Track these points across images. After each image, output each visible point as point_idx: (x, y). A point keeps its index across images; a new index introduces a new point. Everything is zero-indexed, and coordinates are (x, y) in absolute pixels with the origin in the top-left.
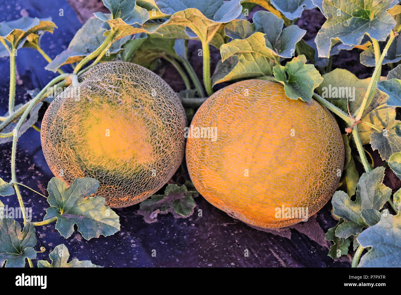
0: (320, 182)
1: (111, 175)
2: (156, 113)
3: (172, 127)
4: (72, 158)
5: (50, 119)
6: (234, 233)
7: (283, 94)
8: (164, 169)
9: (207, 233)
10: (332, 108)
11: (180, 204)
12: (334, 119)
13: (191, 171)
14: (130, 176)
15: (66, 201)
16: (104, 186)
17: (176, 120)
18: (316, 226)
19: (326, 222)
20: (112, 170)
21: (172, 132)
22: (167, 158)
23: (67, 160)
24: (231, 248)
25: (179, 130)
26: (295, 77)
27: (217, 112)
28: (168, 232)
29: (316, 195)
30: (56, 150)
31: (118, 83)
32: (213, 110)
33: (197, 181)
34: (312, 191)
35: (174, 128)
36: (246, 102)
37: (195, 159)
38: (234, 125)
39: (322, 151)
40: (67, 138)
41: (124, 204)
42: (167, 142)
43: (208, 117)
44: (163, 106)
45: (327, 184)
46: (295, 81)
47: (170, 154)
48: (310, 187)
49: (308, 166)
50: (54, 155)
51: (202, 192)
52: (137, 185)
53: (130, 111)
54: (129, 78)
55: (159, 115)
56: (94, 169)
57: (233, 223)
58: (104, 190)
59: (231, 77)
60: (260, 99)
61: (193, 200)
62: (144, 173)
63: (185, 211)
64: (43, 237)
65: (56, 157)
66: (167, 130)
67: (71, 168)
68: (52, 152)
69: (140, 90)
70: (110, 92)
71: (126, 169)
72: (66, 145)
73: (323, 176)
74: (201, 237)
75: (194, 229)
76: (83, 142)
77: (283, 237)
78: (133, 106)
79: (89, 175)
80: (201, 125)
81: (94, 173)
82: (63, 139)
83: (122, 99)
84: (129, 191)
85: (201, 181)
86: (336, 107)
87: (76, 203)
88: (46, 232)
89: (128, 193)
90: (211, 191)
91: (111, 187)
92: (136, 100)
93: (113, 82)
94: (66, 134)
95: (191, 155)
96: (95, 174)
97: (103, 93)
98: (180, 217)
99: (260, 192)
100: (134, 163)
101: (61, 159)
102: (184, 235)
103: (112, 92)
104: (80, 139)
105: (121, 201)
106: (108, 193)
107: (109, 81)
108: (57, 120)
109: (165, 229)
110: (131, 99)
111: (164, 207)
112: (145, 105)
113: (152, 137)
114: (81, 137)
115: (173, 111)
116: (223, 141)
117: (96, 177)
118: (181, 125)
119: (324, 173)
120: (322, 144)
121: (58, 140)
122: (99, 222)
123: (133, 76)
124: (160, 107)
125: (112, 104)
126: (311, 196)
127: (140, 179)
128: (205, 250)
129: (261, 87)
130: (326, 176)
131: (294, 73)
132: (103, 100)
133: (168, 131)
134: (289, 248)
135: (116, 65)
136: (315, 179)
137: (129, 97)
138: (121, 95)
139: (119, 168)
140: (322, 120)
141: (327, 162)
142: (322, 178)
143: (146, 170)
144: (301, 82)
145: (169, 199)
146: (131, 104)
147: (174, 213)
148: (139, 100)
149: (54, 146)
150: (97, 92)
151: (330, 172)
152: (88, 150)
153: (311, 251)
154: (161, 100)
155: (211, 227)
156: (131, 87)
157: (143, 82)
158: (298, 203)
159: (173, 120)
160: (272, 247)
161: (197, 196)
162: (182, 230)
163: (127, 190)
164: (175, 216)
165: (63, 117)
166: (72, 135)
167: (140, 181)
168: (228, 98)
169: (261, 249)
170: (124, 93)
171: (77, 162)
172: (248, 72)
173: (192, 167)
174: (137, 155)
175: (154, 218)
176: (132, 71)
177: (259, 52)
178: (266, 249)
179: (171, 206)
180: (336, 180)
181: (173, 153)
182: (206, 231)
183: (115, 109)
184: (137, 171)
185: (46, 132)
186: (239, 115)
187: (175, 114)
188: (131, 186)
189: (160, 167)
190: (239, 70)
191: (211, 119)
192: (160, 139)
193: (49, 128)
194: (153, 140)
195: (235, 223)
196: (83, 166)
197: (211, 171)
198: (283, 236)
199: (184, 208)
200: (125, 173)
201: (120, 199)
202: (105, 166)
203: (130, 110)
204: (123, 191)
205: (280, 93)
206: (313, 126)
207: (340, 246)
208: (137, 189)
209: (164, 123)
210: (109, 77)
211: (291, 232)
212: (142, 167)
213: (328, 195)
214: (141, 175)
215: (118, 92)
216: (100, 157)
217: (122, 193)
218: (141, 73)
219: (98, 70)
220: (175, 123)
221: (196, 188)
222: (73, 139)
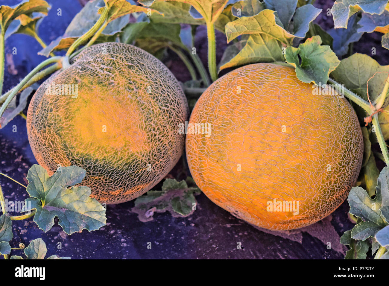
0: (334, 177)
1: (100, 165)
2: (151, 97)
3: (170, 114)
4: (57, 145)
5: (36, 103)
6: (238, 235)
7: (295, 77)
8: (160, 160)
9: (208, 234)
10: (350, 94)
11: (180, 203)
12: (352, 108)
13: (190, 164)
14: (122, 166)
15: (48, 192)
16: (93, 177)
17: (175, 106)
18: (331, 230)
19: (342, 225)
20: (101, 159)
21: (170, 119)
22: (164, 148)
23: (52, 147)
24: (234, 251)
25: (178, 117)
26: (309, 60)
27: (220, 96)
28: (164, 232)
29: (331, 191)
30: (40, 136)
31: (110, 63)
32: (215, 95)
33: (197, 174)
34: (325, 186)
35: (172, 115)
36: (253, 85)
37: (194, 150)
38: (238, 110)
39: (338, 142)
40: (52, 122)
41: (116, 199)
42: (164, 130)
43: (209, 102)
44: (160, 89)
45: (343, 180)
46: (309, 65)
47: (167, 143)
48: (323, 182)
49: (321, 157)
50: (39, 142)
51: (202, 187)
52: (129, 177)
53: (123, 94)
54: (124, 58)
55: (156, 99)
56: (81, 157)
57: (237, 224)
58: (93, 183)
59: (238, 60)
60: (268, 82)
61: (194, 198)
62: (137, 164)
63: (185, 210)
64: (24, 233)
65: (41, 145)
66: (164, 116)
67: (57, 156)
68: (36, 139)
69: (135, 71)
70: (101, 73)
71: (117, 159)
72: (51, 130)
73: (338, 170)
74: (201, 239)
75: (194, 230)
76: (69, 127)
77: (293, 241)
78: (126, 88)
79: (76, 164)
80: (202, 111)
81: (81, 162)
82: (48, 123)
83: (115, 80)
84: (120, 184)
85: (202, 174)
86: (354, 94)
87: (59, 193)
88: (27, 228)
89: (120, 186)
90: (211, 186)
91: (100, 179)
92: (129, 81)
93: (105, 62)
94: (51, 118)
95: (191, 146)
96: (83, 163)
97: (94, 74)
98: (179, 216)
99: (267, 186)
100: (126, 151)
101: (46, 146)
102: (182, 235)
103: (103, 72)
104: (67, 123)
105: (112, 196)
106: (96, 185)
107: (101, 61)
108: (42, 104)
109: (161, 229)
110: (124, 80)
111: (161, 205)
112: (140, 87)
113: (147, 123)
114: (68, 121)
115: (172, 95)
116: (226, 128)
117: (83, 167)
118: (180, 112)
119: (339, 166)
120: (338, 134)
121: (43, 125)
122: (83, 215)
123: (129, 56)
124: (157, 91)
125: (103, 86)
126: (325, 192)
127: (133, 170)
128: (205, 252)
129: (269, 70)
130: (341, 170)
131: (307, 56)
132: (93, 80)
133: (165, 118)
134: (299, 253)
135: (110, 45)
136: (329, 174)
137: (123, 79)
138: (113, 76)
139: (108, 156)
140: (338, 107)
141: (343, 155)
142: (338, 172)
143: (139, 161)
144: (315, 66)
145: (167, 197)
146: (124, 86)
147: (172, 212)
148: (133, 82)
149: (39, 132)
150: (87, 72)
151: (346, 165)
152: (75, 136)
153: (324, 257)
154: (159, 83)
155: (212, 227)
156: (125, 68)
157: (139, 63)
158: (309, 200)
159: (171, 106)
160: (280, 251)
161: (199, 193)
162: (179, 230)
163: (118, 183)
164: (173, 215)
165: (49, 99)
166: (58, 119)
167: (133, 173)
168: (232, 82)
169: (268, 253)
170: (117, 73)
171: (62, 149)
172: (257, 56)
173: (192, 159)
174: (129, 142)
175: (150, 217)
176: (127, 51)
177: (270, 34)
178: (273, 253)
179: (169, 204)
180: (353, 175)
181: (171, 143)
182: (207, 232)
183: (106, 90)
184: (130, 161)
185: (31, 117)
186: (244, 99)
187: (173, 100)
188: (122, 177)
189: (155, 158)
190: (247, 54)
191: (213, 104)
192: (156, 126)
193: (34, 112)
194: (148, 127)
195: (240, 224)
196: (69, 154)
197: (211, 162)
198: (293, 239)
199: (183, 206)
200: (116, 162)
201: (110, 192)
202: (94, 155)
203: (123, 92)
204: (113, 183)
205: (291, 77)
206: (327, 113)
207: (357, 251)
208: (130, 182)
209: (160, 109)
210: (102, 57)
211: (302, 235)
212: (135, 156)
213: (344, 193)
214: (134, 166)
215: (110, 72)
216: (88, 144)
217: (113, 186)
218: (138, 55)
219: (91, 50)
220: (174, 109)
221: (197, 184)
222: (59, 124)
